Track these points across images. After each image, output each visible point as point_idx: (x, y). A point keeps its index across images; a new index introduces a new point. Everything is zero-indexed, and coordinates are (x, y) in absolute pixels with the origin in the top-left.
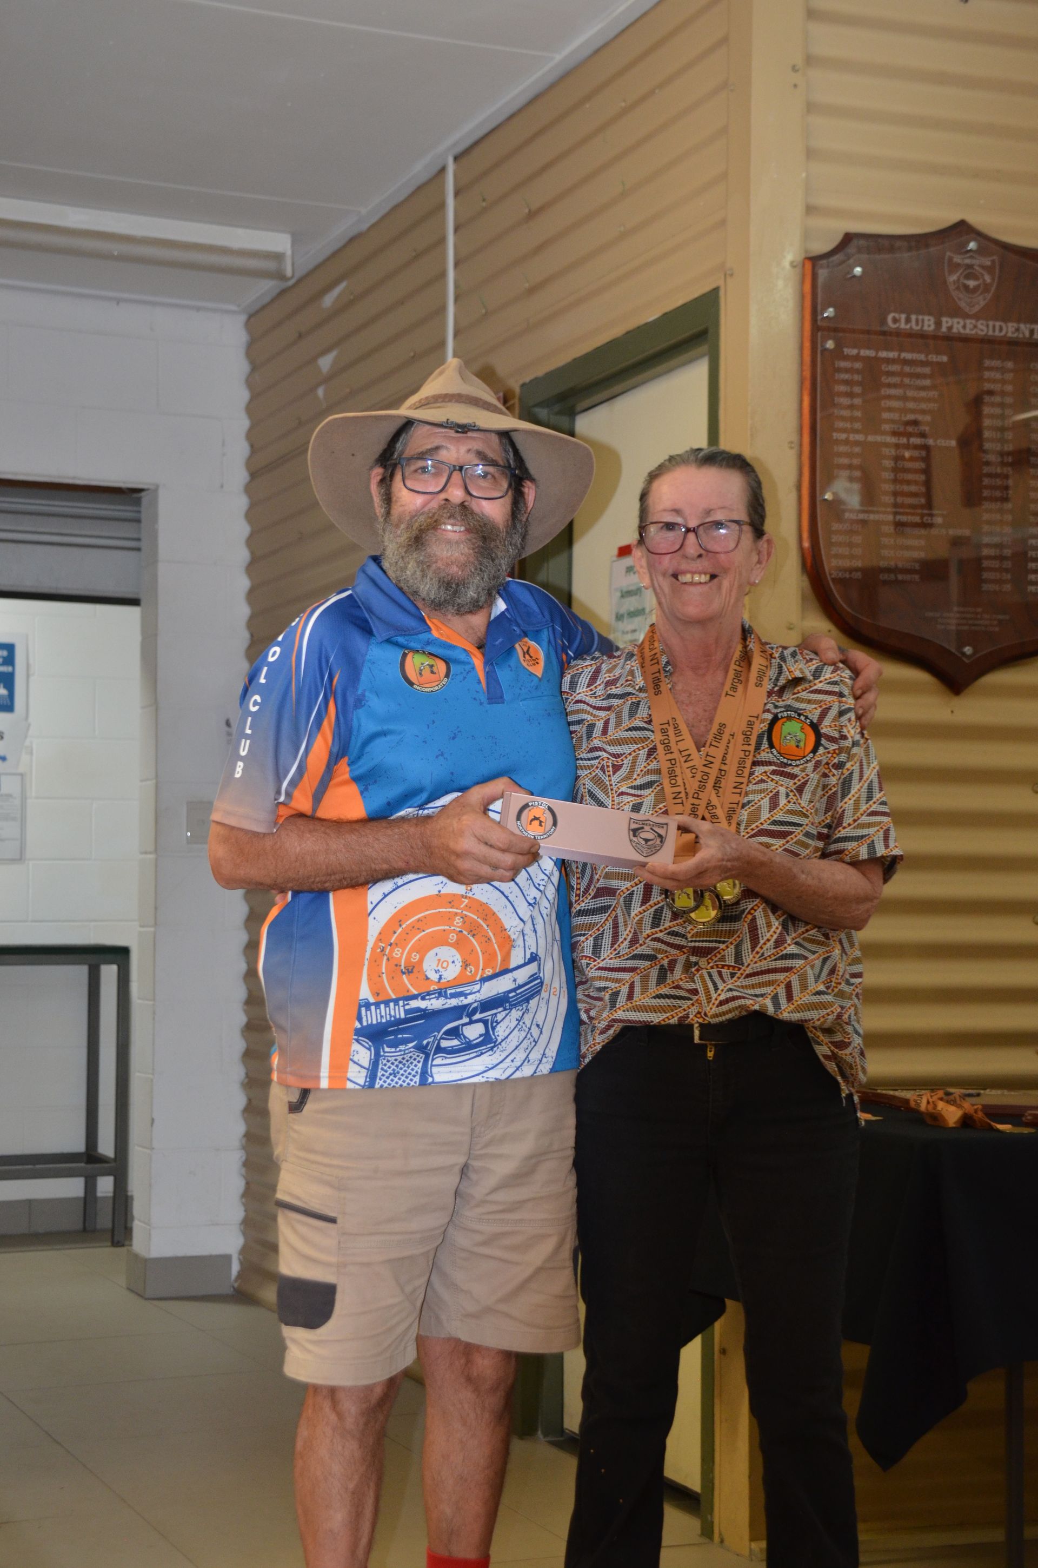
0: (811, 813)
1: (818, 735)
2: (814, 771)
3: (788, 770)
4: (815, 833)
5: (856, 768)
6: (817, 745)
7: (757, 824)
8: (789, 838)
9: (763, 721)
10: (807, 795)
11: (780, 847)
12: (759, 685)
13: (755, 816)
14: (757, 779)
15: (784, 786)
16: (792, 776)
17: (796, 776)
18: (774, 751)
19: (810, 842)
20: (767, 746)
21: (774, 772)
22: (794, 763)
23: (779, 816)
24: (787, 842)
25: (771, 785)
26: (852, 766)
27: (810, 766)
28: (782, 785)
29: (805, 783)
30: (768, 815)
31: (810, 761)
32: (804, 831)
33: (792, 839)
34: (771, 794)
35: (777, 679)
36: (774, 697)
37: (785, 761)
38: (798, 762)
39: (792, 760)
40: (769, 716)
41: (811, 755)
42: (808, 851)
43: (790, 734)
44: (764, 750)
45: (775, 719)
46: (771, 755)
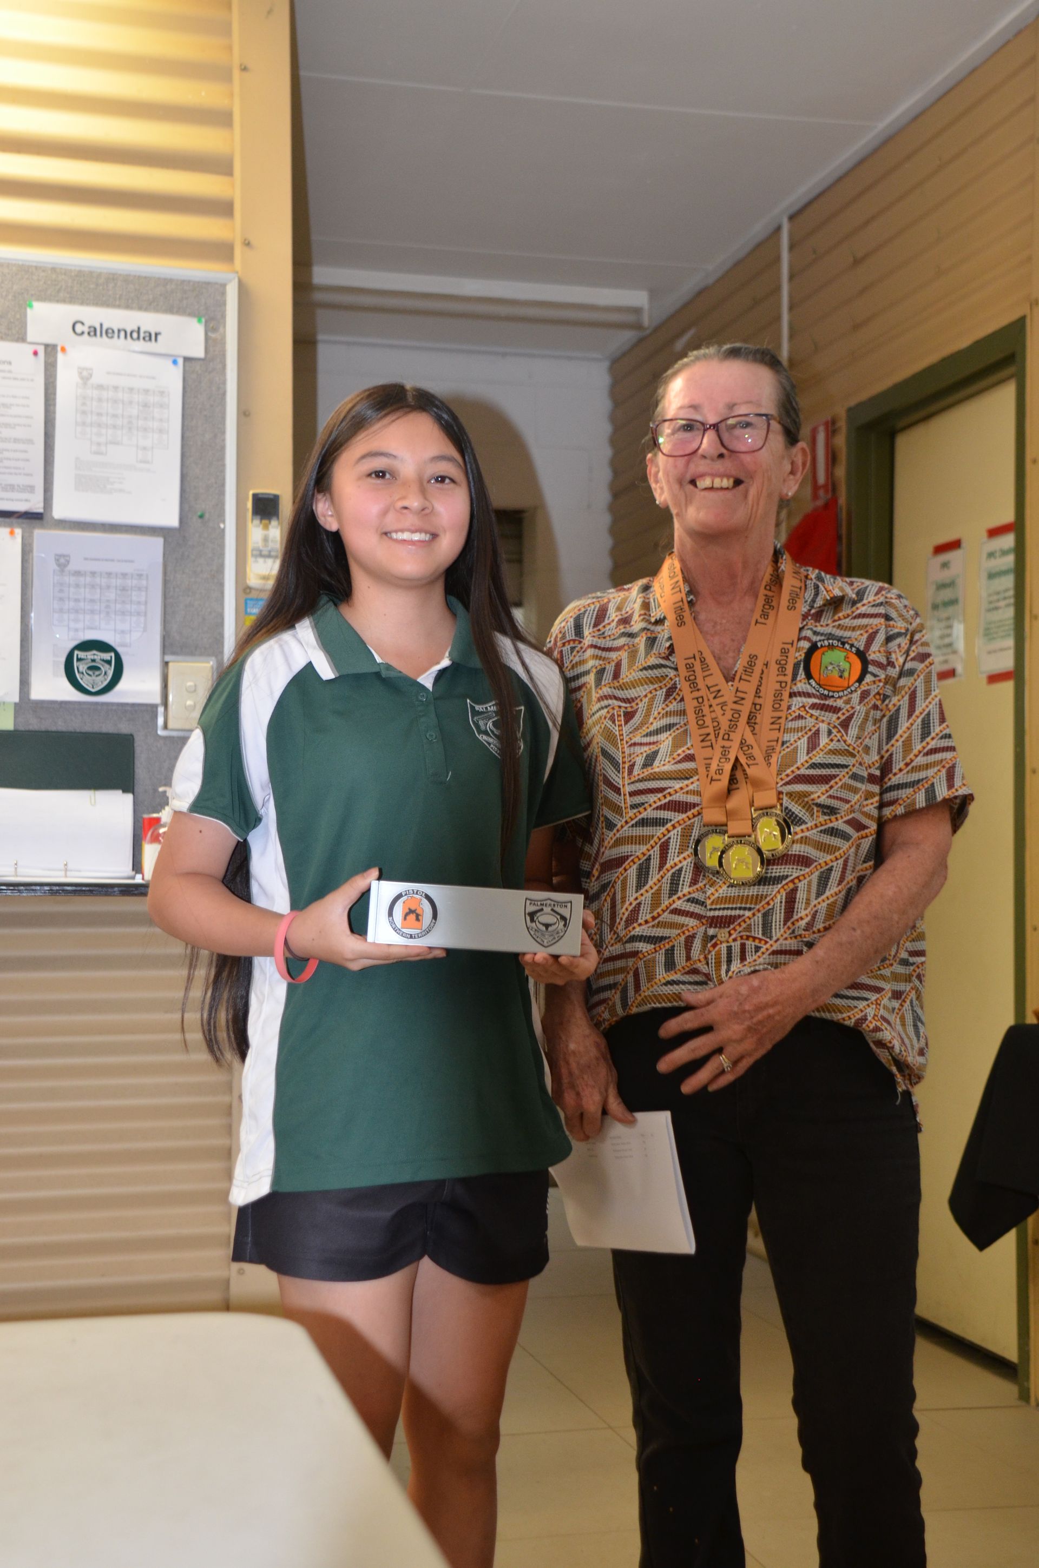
0: (858, 752)
1: (865, 662)
2: (860, 703)
3: (830, 702)
4: (865, 775)
5: (905, 703)
6: (864, 672)
7: (792, 769)
8: (832, 783)
9: (798, 650)
10: (853, 731)
11: (823, 794)
12: (792, 607)
13: (791, 758)
14: (794, 715)
15: (824, 724)
16: (836, 710)
17: (840, 709)
18: (812, 681)
19: (859, 785)
20: (803, 676)
21: (814, 706)
22: (836, 695)
23: (818, 758)
24: (831, 787)
25: (810, 722)
26: (899, 701)
27: (856, 697)
28: (823, 721)
29: (850, 718)
30: (806, 758)
31: (856, 691)
32: (851, 773)
33: (837, 784)
34: (810, 734)
35: (814, 601)
36: (811, 623)
37: (826, 692)
38: (841, 694)
39: (834, 692)
40: (806, 645)
41: (857, 684)
42: (857, 797)
43: (831, 664)
44: (800, 681)
45: (814, 648)
46: (808, 686)
